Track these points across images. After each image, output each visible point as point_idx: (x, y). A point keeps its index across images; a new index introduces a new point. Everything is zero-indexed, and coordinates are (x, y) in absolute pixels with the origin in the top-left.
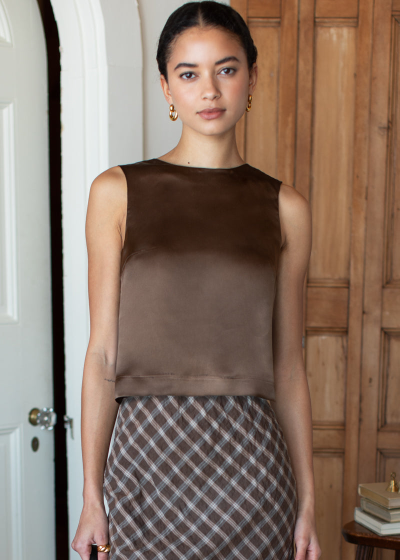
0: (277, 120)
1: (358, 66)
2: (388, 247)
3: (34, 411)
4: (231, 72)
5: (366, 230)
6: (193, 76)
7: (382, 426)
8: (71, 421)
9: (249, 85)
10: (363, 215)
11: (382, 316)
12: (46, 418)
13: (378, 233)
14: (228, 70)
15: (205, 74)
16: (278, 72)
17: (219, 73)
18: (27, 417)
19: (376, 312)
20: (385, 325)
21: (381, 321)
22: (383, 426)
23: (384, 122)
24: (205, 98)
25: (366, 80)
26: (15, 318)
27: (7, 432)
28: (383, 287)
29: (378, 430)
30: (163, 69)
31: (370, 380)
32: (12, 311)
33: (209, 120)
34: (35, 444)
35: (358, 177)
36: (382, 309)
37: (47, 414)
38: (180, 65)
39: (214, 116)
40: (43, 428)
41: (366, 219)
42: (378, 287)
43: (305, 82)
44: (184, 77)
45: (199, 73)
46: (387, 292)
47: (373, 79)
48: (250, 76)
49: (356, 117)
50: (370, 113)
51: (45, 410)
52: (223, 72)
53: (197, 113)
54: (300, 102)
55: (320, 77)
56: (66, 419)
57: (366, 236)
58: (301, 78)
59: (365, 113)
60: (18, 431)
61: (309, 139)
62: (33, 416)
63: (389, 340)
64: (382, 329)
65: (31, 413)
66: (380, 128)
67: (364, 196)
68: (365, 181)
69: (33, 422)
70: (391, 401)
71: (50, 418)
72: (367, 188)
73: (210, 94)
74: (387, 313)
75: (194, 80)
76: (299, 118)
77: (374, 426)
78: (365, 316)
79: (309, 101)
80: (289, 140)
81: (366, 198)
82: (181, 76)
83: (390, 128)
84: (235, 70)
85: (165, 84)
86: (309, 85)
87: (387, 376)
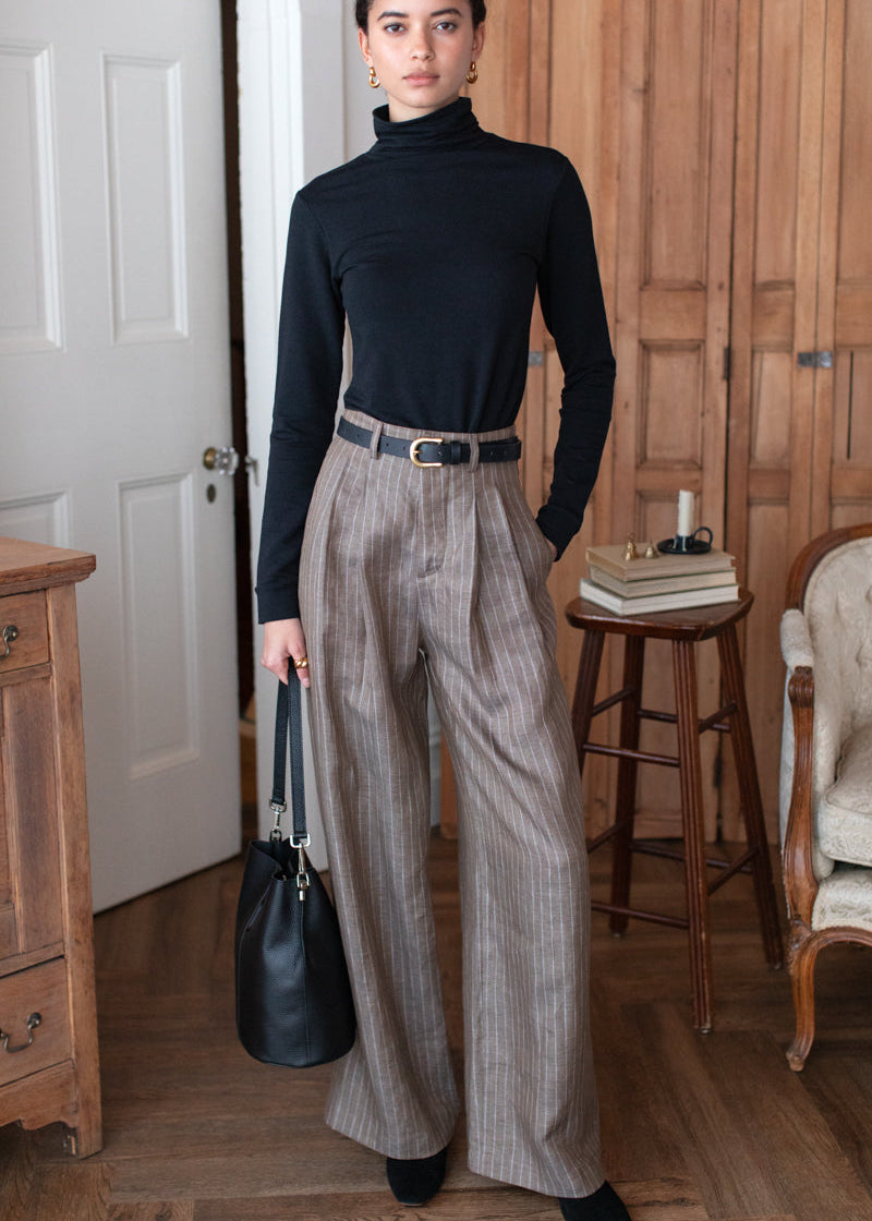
0: (505, 82)
1: (606, 14)
2: (646, 238)
3: (210, 451)
4: (451, 27)
5: (618, 218)
6: (401, 29)
7: (641, 463)
8: (255, 463)
9: (473, 49)
10: (614, 199)
11: (640, 325)
12: (225, 461)
13: (634, 221)
14: (446, 25)
15: (416, 27)
16: (506, 22)
17: (435, 28)
18: (201, 459)
19: (633, 321)
20: (645, 336)
21: (639, 332)
22: (642, 460)
23: (640, 83)
24: (415, 58)
25: (616, 29)
26: (186, 333)
27: (176, 479)
28: (641, 289)
29: (637, 467)
30: (362, 22)
31: (626, 405)
32: (181, 325)
33: (419, 86)
34: (211, 493)
35: (607, 152)
36: (640, 316)
37: (227, 455)
38: (386, 15)
39: (424, 81)
40: (222, 472)
41: (618, 204)
42: (634, 288)
43: (540, 35)
44: (390, 29)
45: (409, 25)
46: (645, 295)
47: (624, 31)
48: (475, 38)
49: (604, 77)
50: (622, 72)
51: (225, 450)
52: (440, 27)
53: (405, 78)
54: (534, 59)
55: (557, 26)
56: (248, 460)
57: (618, 226)
58: (534, 28)
59: (616, 72)
60: (190, 477)
61: (545, 106)
62: (209, 458)
63: (649, 353)
64: (640, 341)
65: (206, 454)
66: (635, 91)
67: (615, 175)
68: (616, 158)
69: (209, 466)
70: (652, 431)
71: (230, 460)
72: (619, 166)
73: (421, 53)
74: (646, 321)
75: (402, 33)
76: (533, 80)
77: (632, 462)
78: (619, 326)
79: (545, 57)
80: (520, 107)
81: (618, 178)
82: (386, 28)
83: (647, 89)
84: (455, 26)
85: (364, 37)
86: (545, 38)
87: (647, 400)
